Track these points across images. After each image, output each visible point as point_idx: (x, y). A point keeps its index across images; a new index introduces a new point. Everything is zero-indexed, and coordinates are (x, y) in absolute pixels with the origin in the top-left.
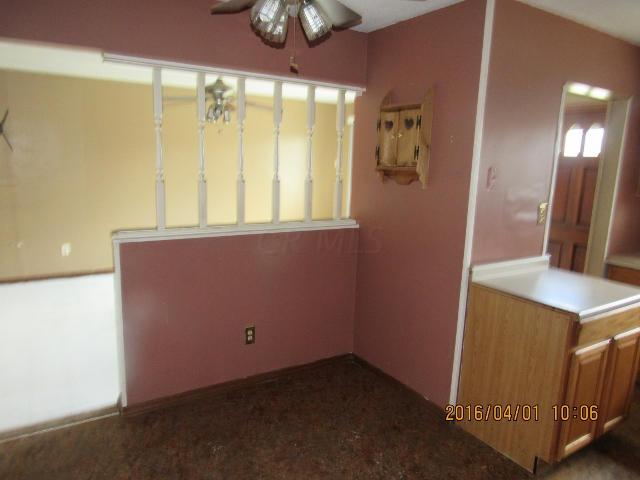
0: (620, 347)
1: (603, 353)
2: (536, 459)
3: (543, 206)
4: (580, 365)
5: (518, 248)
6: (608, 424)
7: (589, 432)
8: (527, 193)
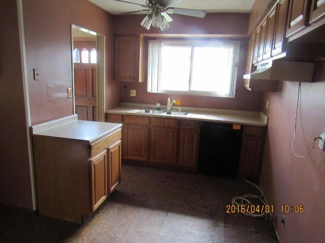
0: (112, 151)
1: (104, 156)
2: (82, 216)
3: (70, 89)
4: (94, 165)
5: (59, 113)
6: (112, 188)
7: (105, 195)
8: (59, 82)
